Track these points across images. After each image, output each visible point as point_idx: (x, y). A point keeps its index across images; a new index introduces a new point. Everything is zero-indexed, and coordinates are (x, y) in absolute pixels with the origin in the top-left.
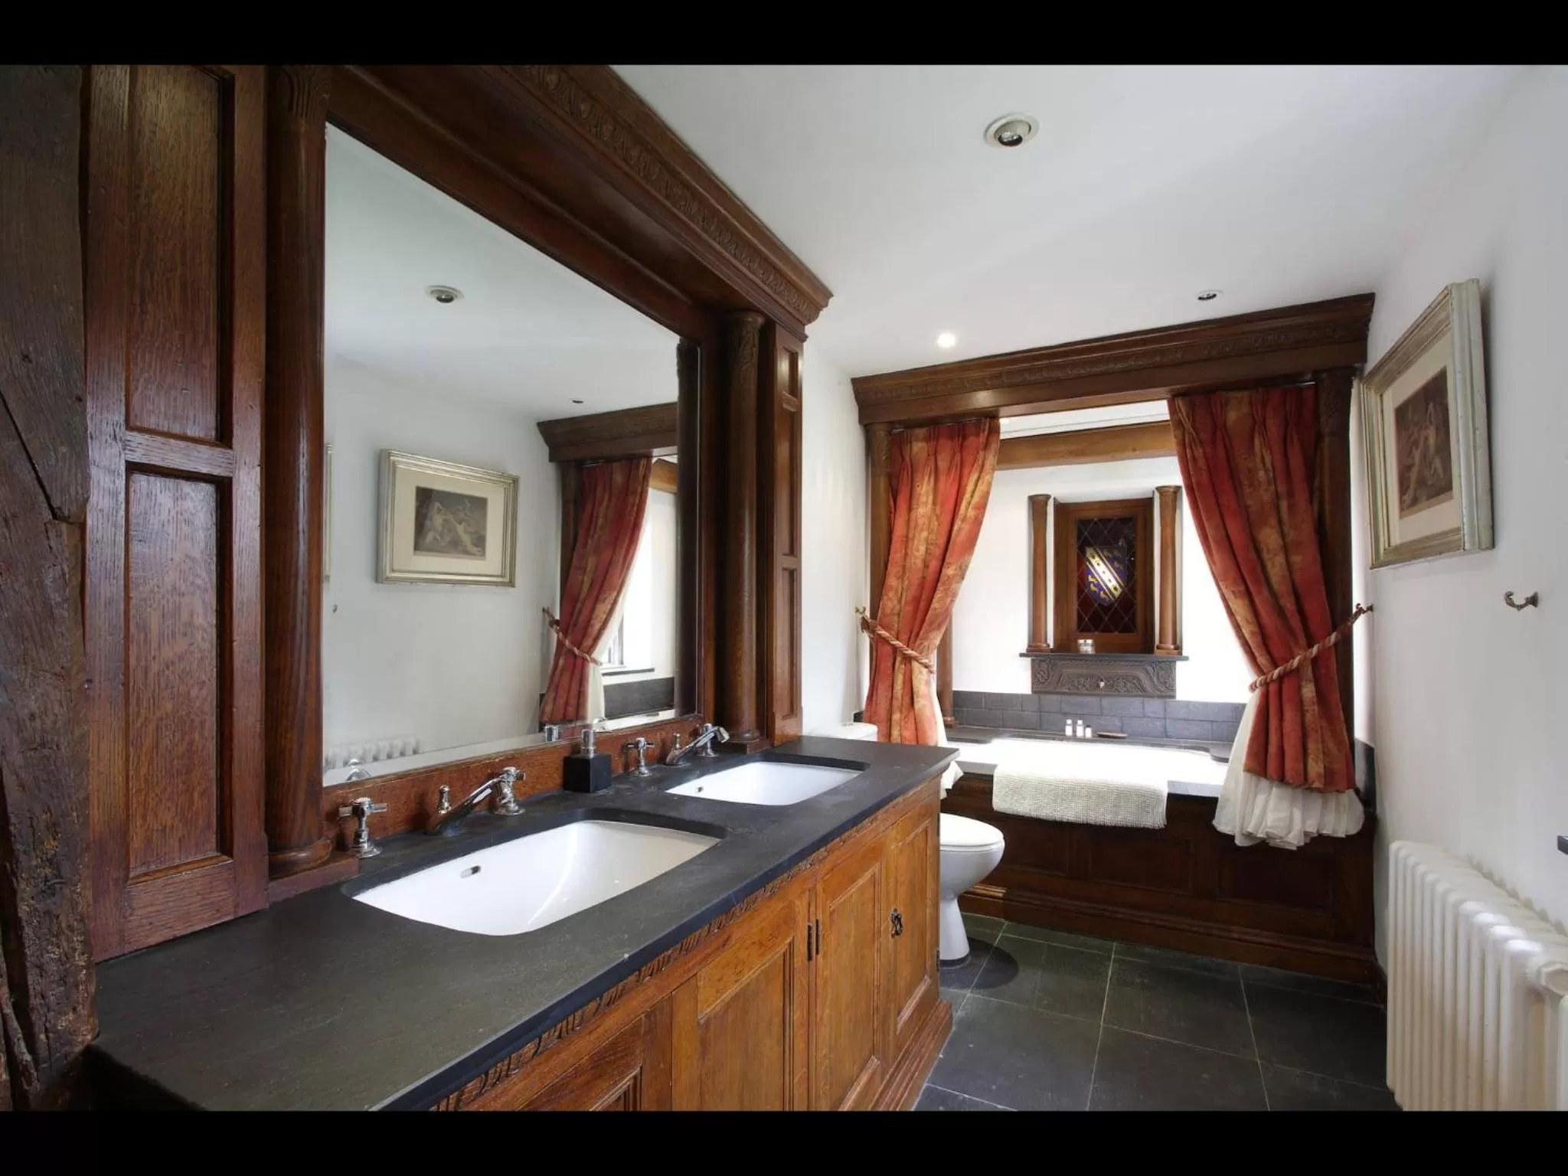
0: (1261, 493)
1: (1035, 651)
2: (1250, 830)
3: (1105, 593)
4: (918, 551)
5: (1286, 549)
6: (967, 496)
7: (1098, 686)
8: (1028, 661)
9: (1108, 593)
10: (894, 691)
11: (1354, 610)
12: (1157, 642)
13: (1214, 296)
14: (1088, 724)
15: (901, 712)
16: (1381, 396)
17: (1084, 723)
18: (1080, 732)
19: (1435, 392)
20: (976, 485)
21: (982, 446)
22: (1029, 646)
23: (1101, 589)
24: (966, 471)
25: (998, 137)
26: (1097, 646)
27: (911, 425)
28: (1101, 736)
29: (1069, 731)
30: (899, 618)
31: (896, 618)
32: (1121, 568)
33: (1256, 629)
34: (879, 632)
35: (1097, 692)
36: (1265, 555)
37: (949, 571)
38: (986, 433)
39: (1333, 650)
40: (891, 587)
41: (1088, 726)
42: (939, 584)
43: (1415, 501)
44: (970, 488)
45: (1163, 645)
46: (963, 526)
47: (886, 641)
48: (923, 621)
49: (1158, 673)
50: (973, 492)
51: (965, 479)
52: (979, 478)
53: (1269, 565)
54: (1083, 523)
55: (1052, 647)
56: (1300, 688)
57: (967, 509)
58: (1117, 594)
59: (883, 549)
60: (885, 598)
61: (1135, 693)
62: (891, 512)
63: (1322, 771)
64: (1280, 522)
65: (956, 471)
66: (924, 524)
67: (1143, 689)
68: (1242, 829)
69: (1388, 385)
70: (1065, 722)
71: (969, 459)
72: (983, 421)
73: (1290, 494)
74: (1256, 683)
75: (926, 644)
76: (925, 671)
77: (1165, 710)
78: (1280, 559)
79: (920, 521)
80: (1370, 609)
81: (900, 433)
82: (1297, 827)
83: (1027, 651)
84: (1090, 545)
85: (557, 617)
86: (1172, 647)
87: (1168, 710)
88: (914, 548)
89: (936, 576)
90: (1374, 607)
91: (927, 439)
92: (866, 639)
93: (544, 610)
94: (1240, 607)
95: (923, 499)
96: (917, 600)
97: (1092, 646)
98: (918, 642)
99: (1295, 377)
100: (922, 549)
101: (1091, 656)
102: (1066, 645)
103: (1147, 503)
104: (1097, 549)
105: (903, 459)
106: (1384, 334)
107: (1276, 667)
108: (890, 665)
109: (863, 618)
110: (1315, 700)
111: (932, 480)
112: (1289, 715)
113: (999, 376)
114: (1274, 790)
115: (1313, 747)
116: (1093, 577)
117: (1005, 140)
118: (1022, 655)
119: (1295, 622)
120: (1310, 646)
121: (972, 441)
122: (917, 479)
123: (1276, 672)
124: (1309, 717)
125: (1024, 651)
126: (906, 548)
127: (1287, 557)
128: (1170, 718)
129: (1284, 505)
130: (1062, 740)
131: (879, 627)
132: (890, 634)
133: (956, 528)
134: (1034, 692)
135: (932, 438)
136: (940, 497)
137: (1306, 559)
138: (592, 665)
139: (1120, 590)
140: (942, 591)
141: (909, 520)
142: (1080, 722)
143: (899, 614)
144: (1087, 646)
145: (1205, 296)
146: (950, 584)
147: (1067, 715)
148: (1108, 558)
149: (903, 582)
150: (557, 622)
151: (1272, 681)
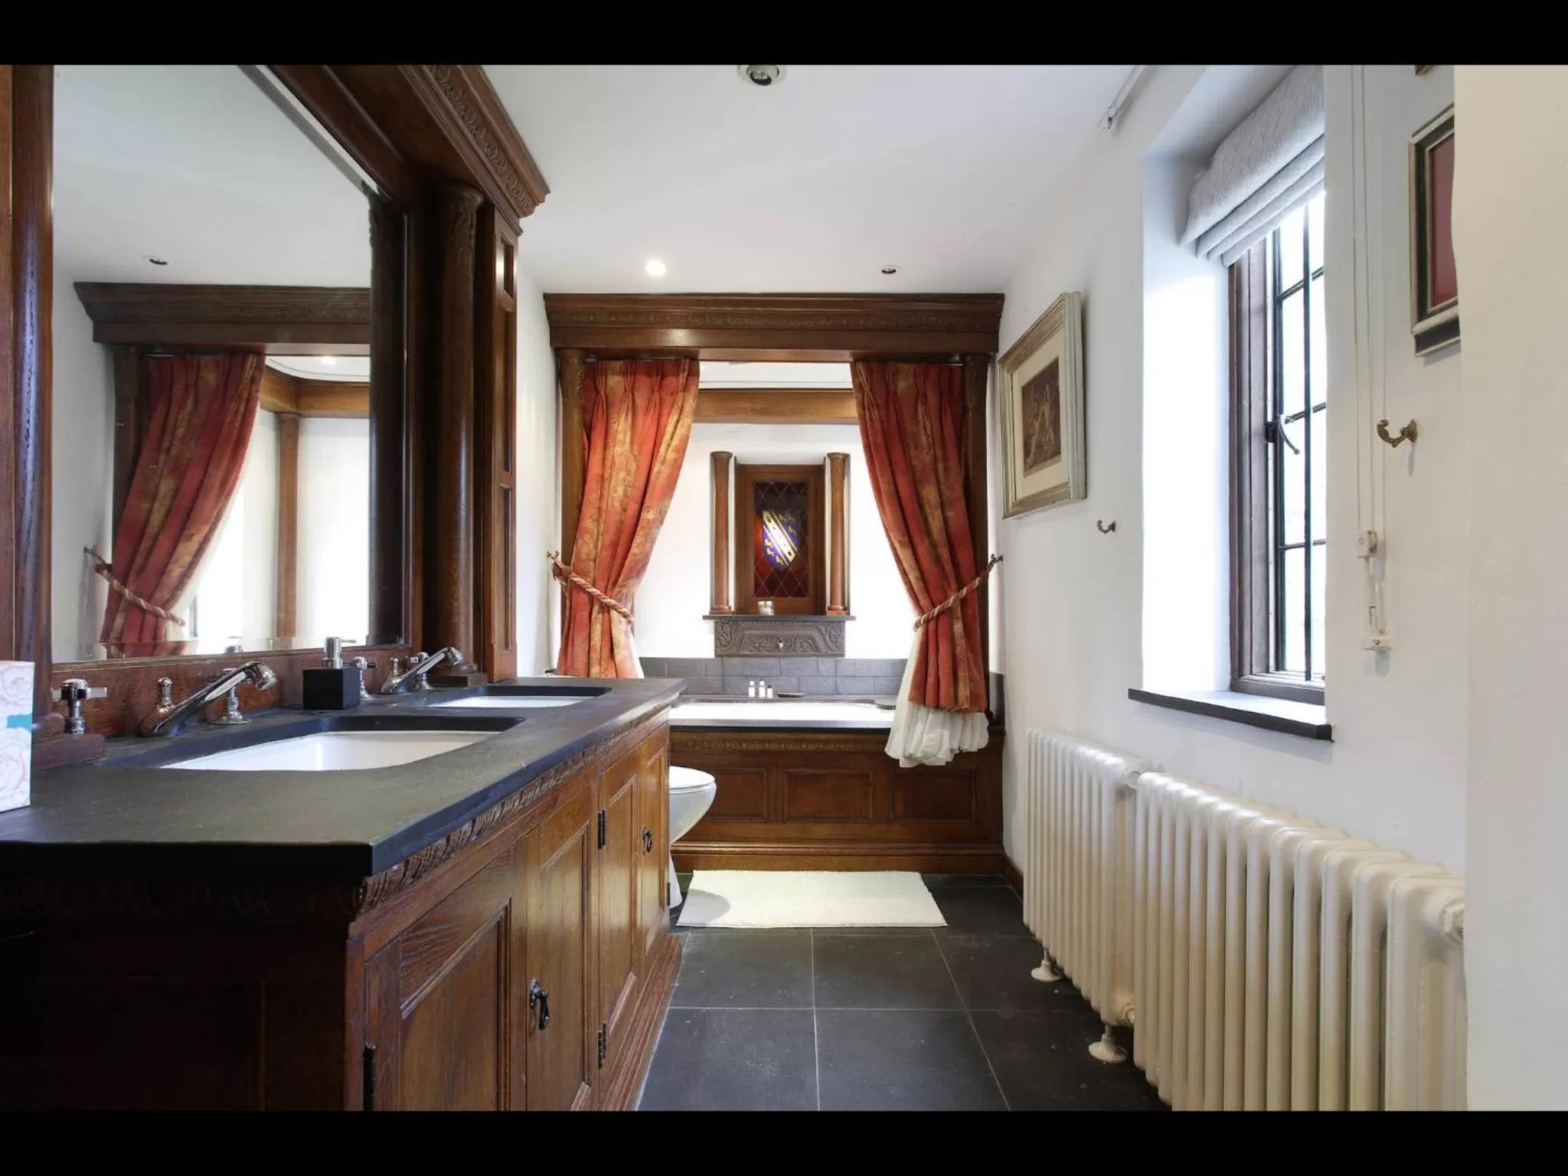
0: (923, 457)
1: (717, 615)
2: (911, 751)
3: (780, 557)
4: (616, 491)
5: (943, 506)
6: (667, 437)
7: (778, 646)
8: (711, 624)
9: (783, 558)
10: (592, 643)
11: (990, 560)
12: (828, 603)
13: (894, 271)
14: (770, 684)
15: (600, 665)
16: (1012, 376)
17: (765, 684)
18: (762, 693)
19: (1050, 374)
20: (676, 428)
21: (681, 387)
22: (712, 609)
23: (776, 554)
24: (665, 411)
25: (750, 72)
26: (775, 608)
27: (607, 356)
28: (781, 696)
29: (752, 692)
30: (595, 563)
31: (592, 564)
32: (795, 533)
33: (918, 575)
34: (575, 579)
35: (776, 654)
36: (928, 510)
37: (649, 515)
38: (686, 374)
39: (976, 592)
40: (587, 531)
41: (770, 687)
42: (639, 528)
43: (1035, 463)
44: (670, 429)
45: (833, 607)
46: (663, 469)
47: (581, 588)
48: (622, 566)
49: (830, 632)
50: (673, 434)
51: (664, 419)
52: (678, 421)
53: (930, 518)
54: (761, 486)
55: (733, 609)
56: (951, 625)
57: (667, 449)
58: (791, 558)
59: (576, 489)
60: (580, 541)
61: (810, 653)
62: (584, 449)
63: (968, 694)
64: (938, 482)
65: (654, 412)
66: (622, 463)
67: (817, 649)
68: (905, 750)
69: (1017, 368)
70: (749, 684)
71: (668, 399)
72: (683, 361)
73: (945, 459)
74: (920, 621)
75: (624, 591)
76: (624, 620)
77: (836, 670)
78: (938, 513)
79: (617, 460)
80: (1001, 558)
81: (593, 363)
82: (946, 746)
83: (711, 613)
84: (766, 509)
85: (109, 560)
86: (841, 608)
87: (839, 668)
88: (611, 488)
89: (635, 521)
90: (1004, 556)
91: (624, 373)
92: (557, 586)
93: (86, 550)
94: (906, 555)
95: (620, 437)
96: (615, 545)
97: (772, 608)
98: (617, 589)
99: (946, 357)
100: (620, 490)
101: (772, 617)
102: (746, 608)
103: (819, 470)
104: (773, 513)
105: (598, 393)
106: (1012, 330)
107: (935, 607)
108: (586, 613)
109: (555, 564)
110: (963, 635)
111: (630, 416)
112: (944, 648)
113: (702, 316)
114: (931, 716)
115: (962, 674)
116: (769, 541)
117: (756, 78)
118: (705, 617)
119: (948, 567)
120: (960, 588)
121: (671, 382)
122: (614, 416)
123: (936, 611)
124: (958, 650)
125: (707, 614)
126: (602, 487)
127: (943, 512)
128: (840, 676)
129: (941, 467)
130: (746, 702)
131: (574, 574)
132: (586, 580)
133: (655, 469)
134: (716, 655)
135: (630, 372)
136: (637, 439)
137: (957, 515)
138: (170, 624)
139: (793, 555)
140: (642, 536)
141: (604, 459)
142: (762, 683)
143: (595, 560)
144: (767, 607)
145: (887, 270)
146: (650, 528)
147: (748, 677)
148: (783, 522)
149: (598, 524)
150: (109, 567)
151: (932, 618)
